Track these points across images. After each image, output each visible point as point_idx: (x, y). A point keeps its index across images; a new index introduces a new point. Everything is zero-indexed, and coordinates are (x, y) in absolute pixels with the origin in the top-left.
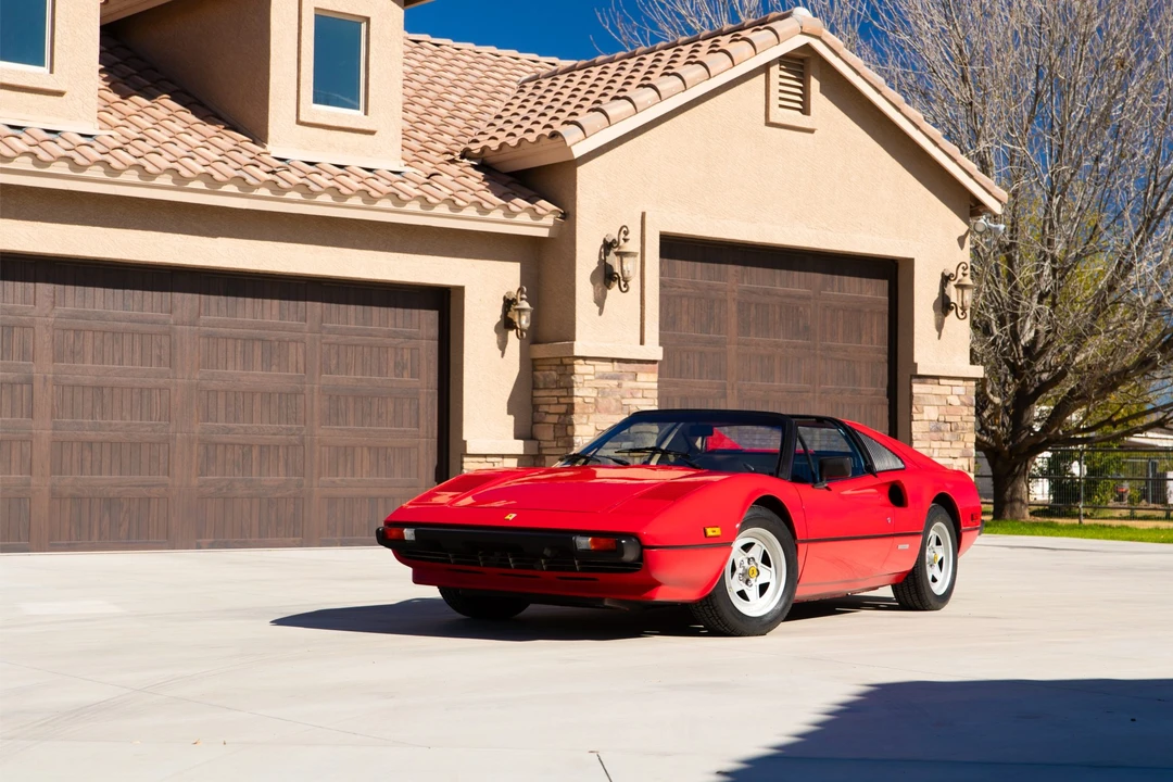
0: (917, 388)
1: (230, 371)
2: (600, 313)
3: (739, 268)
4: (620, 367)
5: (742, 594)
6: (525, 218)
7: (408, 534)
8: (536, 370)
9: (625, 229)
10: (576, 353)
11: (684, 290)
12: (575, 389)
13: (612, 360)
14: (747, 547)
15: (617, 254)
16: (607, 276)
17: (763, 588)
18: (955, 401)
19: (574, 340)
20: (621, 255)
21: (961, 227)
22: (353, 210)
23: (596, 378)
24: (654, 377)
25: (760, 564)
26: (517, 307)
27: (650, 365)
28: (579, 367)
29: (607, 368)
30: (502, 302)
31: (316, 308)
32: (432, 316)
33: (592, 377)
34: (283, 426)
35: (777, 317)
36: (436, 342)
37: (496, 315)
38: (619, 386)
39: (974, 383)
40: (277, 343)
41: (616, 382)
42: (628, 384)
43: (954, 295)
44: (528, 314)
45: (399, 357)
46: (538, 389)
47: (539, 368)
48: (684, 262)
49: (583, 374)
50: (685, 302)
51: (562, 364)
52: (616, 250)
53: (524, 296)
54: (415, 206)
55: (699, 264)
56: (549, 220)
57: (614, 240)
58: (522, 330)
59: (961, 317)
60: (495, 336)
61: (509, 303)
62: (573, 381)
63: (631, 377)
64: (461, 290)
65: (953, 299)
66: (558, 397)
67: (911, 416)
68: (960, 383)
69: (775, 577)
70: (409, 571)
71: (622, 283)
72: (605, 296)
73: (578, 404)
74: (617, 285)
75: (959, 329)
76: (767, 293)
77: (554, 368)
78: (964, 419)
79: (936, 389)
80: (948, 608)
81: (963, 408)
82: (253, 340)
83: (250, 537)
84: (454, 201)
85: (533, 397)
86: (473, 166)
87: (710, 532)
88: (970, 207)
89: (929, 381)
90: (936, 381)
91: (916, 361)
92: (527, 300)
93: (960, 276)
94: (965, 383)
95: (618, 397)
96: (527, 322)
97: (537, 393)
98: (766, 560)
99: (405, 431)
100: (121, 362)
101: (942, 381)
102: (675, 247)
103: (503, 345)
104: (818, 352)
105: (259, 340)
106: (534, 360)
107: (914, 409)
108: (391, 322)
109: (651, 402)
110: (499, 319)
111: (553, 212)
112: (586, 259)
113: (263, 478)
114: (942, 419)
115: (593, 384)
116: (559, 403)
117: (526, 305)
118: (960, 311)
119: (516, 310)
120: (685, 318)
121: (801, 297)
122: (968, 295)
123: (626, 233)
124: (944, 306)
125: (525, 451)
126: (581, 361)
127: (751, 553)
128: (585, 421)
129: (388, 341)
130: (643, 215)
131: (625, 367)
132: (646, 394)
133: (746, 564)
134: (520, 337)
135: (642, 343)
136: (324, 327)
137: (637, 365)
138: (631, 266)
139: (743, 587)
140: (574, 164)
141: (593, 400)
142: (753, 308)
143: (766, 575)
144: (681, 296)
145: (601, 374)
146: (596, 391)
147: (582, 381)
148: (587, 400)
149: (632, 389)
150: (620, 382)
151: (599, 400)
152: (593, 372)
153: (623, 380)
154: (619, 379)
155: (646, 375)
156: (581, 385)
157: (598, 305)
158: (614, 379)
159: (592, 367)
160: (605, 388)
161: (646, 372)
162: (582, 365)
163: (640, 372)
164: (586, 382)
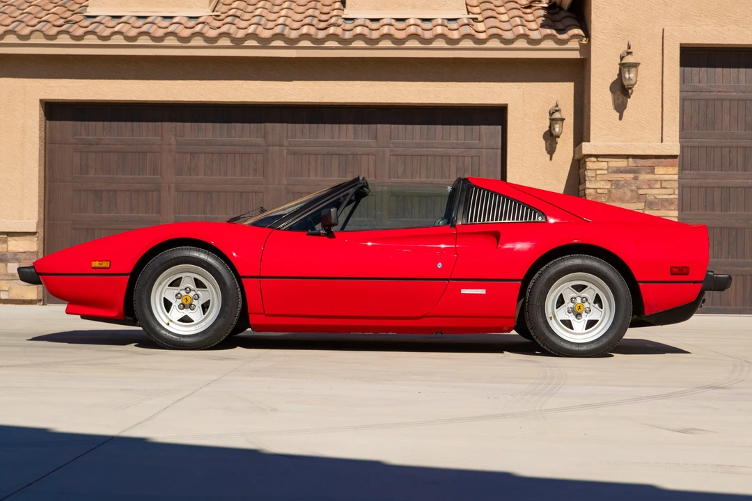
1: (312, 178)
2: (621, 118)
4: (635, 162)
12: (587, 183)
13: (627, 157)
19: (588, 141)
22: (384, 51)
23: (611, 173)
24: (676, 170)
27: (668, 160)
28: (591, 164)
29: (622, 163)
30: (549, 114)
33: (605, 172)
37: (543, 126)
38: (636, 179)
40: (351, 156)
41: (632, 176)
42: (644, 177)
45: (461, 163)
47: (581, 167)
49: (596, 170)
56: (574, 44)
60: (544, 144)
62: (585, 176)
63: (648, 170)
64: (505, 107)
66: (584, 190)
73: (590, 194)
77: (583, 165)
82: (331, 154)
85: (579, 191)
86: (542, 8)
95: (634, 188)
97: (580, 188)
100: (226, 174)
105: (336, 154)
106: (579, 161)
108: (453, 136)
109: (671, 191)
110: (547, 129)
111: (578, 36)
115: (605, 178)
123: (629, 47)
126: (594, 159)
130: (664, 31)
131: (641, 162)
132: (664, 184)
135: (662, 140)
137: (655, 160)
141: (606, 191)
145: (615, 169)
146: (610, 183)
147: (594, 175)
148: (599, 191)
149: (649, 181)
150: (637, 175)
151: (614, 191)
152: (606, 168)
153: (639, 173)
154: (635, 173)
155: (665, 168)
156: (594, 179)
157: (618, 111)
158: (630, 173)
159: (606, 163)
160: (619, 181)
161: (665, 166)
162: (594, 162)
163: (658, 166)
164: (598, 176)
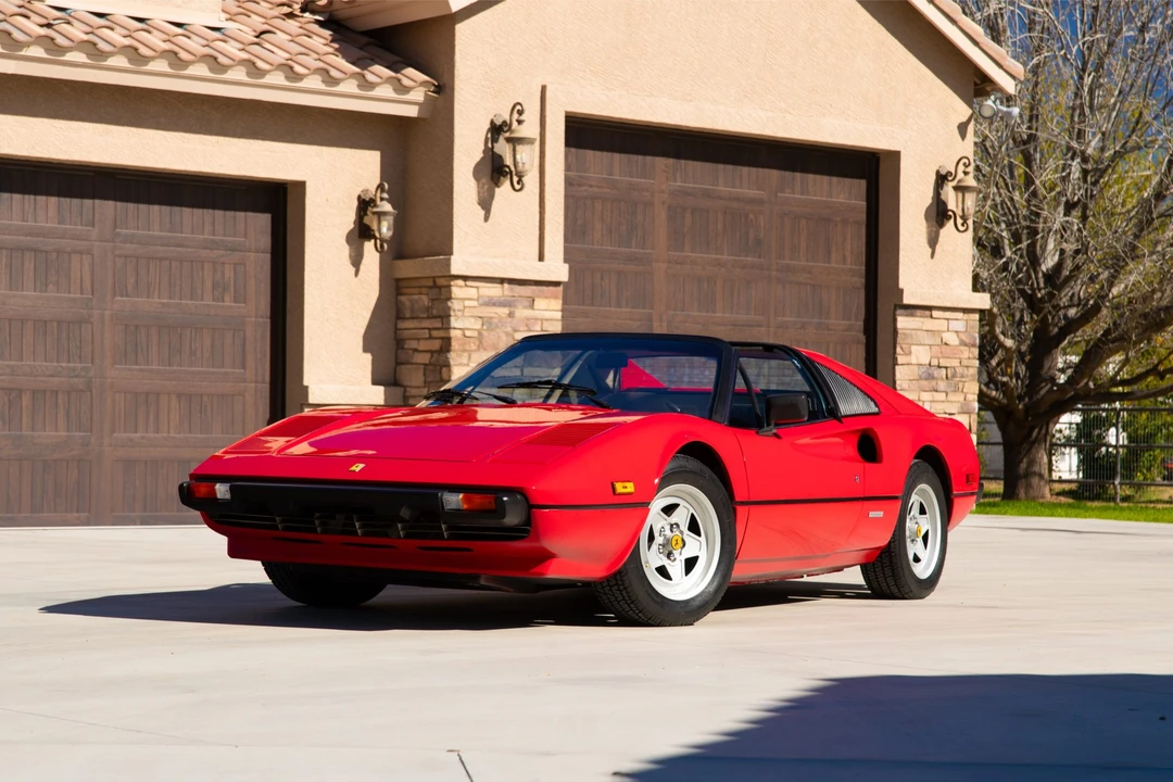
0: (903, 322)
2: (486, 219)
3: (671, 161)
4: (512, 290)
5: (662, 571)
6: (386, 91)
7: (222, 490)
8: (402, 294)
9: (518, 107)
10: (454, 271)
11: (596, 189)
12: (452, 319)
13: (502, 281)
14: (669, 510)
15: (509, 140)
16: (494, 170)
17: (690, 564)
18: (952, 339)
19: (451, 253)
20: (514, 142)
21: (962, 111)
22: (157, 77)
23: (482, 305)
24: (557, 304)
25: (686, 532)
26: (375, 210)
27: (551, 288)
28: (458, 290)
29: (494, 291)
30: (356, 203)
31: (107, 208)
32: (263, 221)
33: (475, 303)
34: (64, 365)
35: (720, 226)
36: (269, 255)
37: (348, 220)
38: (511, 315)
39: (977, 316)
40: (54, 255)
41: (504, 311)
42: (522, 313)
43: (951, 198)
44: (391, 218)
45: (219, 274)
46: (404, 319)
47: (407, 291)
48: (598, 153)
49: (463, 300)
50: (598, 206)
51: (435, 286)
52: (507, 135)
53: (385, 195)
54: (239, 74)
55: (617, 156)
56: (418, 95)
57: (505, 122)
58: (382, 241)
59: (962, 228)
60: (346, 250)
61: (364, 205)
62: (449, 308)
63: (526, 303)
64: (301, 186)
65: (951, 205)
66: (429, 329)
67: (895, 359)
68: (960, 315)
69: (705, 549)
70: (223, 541)
71: (515, 179)
72: (492, 196)
73: (456, 338)
74: (508, 182)
75: (958, 244)
76: (707, 194)
77: (424, 290)
78: (965, 363)
79: (928, 324)
80: (933, 597)
81: (963, 348)
82: (22, 249)
83: (20, 512)
84: (291, 68)
85: (396, 329)
86: (317, 22)
87: (620, 488)
88: (974, 85)
89: (919, 312)
90: (928, 313)
91: (901, 285)
92: (389, 201)
93: (960, 175)
94: (966, 316)
95: (509, 329)
96: (388, 229)
97: (402, 325)
98: (694, 527)
99: (226, 373)
101: (936, 313)
102: (584, 132)
103: (357, 260)
104: (774, 273)
105: (30, 250)
106: (398, 280)
107: (898, 350)
108: (208, 228)
110: (352, 226)
111: (424, 84)
112: (468, 148)
113: (36, 434)
114: (935, 362)
115: (477, 312)
116: (431, 337)
117: (387, 207)
118: (959, 221)
119: (374, 213)
120: (598, 226)
121: (752, 201)
122: (971, 201)
123: (520, 113)
124: (939, 214)
125: (386, 400)
126: (461, 282)
127: (674, 518)
128: (465, 361)
129: (204, 253)
130: (544, 89)
131: (519, 290)
132: (546, 326)
133: (668, 532)
134: (380, 250)
135: (541, 258)
136: (118, 234)
137: (534, 288)
138: (527, 157)
139: (664, 561)
140: (451, 20)
141: (475, 334)
142: (688, 215)
143: (694, 547)
144: (594, 198)
145: (487, 299)
146: (480, 322)
147: (462, 308)
148: (468, 333)
149: (528, 319)
150: (512, 309)
151: (485, 333)
152: (476, 297)
153: (515, 306)
154: (510, 306)
155: (547, 301)
156: (459, 314)
157: (483, 208)
158: (504, 306)
159: (475, 290)
160: (491, 318)
161: (546, 297)
162: (461, 286)
163: (538, 297)
164: (467, 310)
